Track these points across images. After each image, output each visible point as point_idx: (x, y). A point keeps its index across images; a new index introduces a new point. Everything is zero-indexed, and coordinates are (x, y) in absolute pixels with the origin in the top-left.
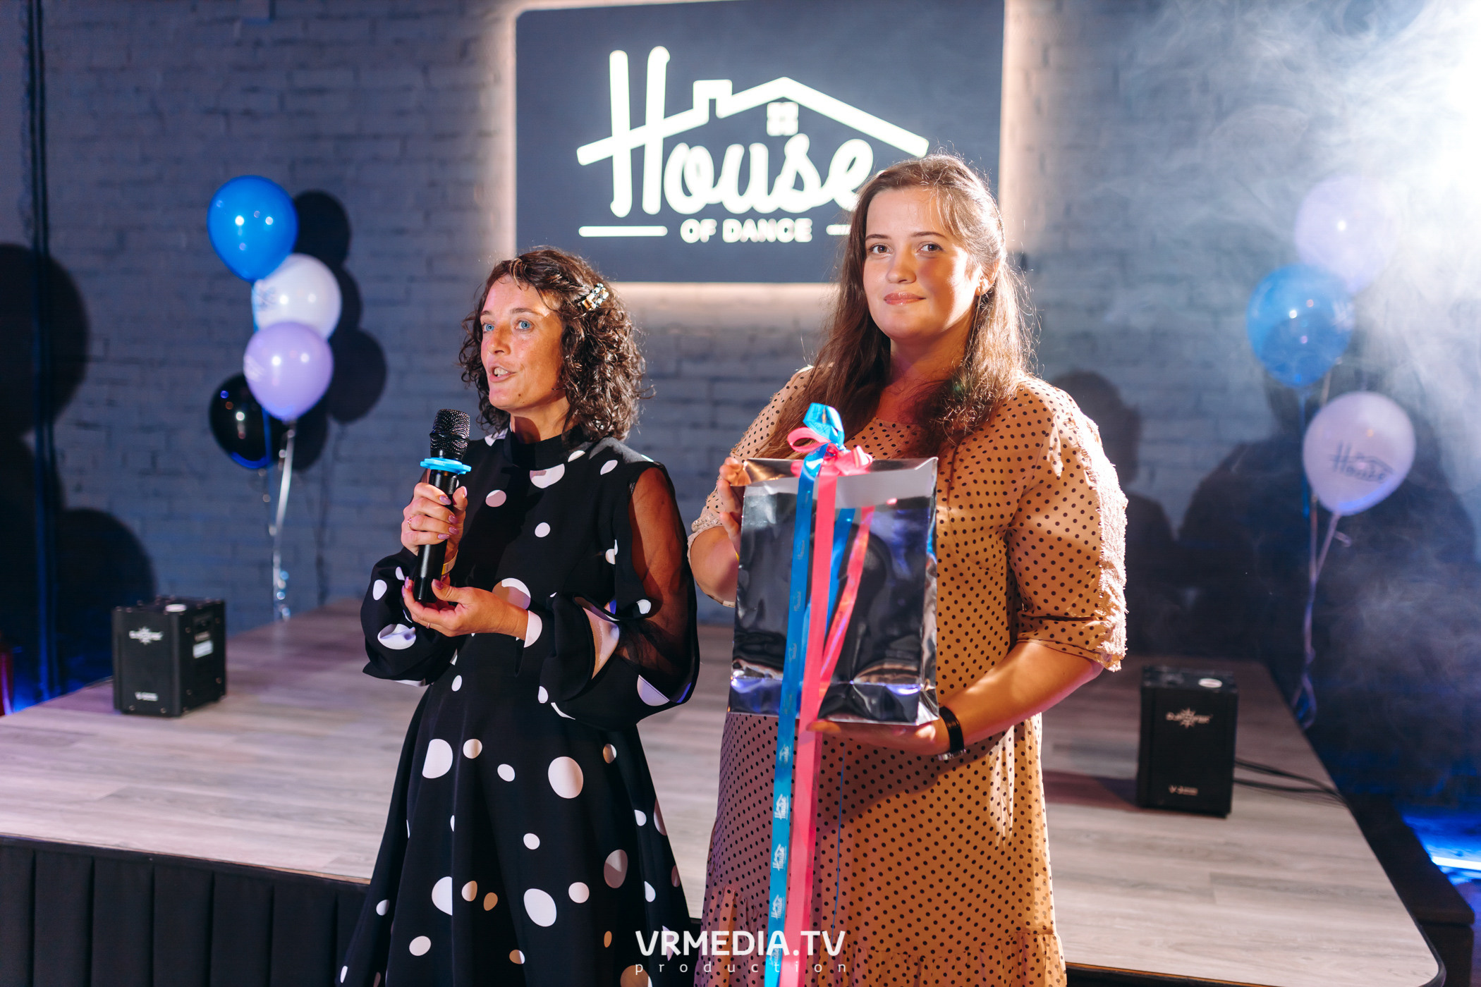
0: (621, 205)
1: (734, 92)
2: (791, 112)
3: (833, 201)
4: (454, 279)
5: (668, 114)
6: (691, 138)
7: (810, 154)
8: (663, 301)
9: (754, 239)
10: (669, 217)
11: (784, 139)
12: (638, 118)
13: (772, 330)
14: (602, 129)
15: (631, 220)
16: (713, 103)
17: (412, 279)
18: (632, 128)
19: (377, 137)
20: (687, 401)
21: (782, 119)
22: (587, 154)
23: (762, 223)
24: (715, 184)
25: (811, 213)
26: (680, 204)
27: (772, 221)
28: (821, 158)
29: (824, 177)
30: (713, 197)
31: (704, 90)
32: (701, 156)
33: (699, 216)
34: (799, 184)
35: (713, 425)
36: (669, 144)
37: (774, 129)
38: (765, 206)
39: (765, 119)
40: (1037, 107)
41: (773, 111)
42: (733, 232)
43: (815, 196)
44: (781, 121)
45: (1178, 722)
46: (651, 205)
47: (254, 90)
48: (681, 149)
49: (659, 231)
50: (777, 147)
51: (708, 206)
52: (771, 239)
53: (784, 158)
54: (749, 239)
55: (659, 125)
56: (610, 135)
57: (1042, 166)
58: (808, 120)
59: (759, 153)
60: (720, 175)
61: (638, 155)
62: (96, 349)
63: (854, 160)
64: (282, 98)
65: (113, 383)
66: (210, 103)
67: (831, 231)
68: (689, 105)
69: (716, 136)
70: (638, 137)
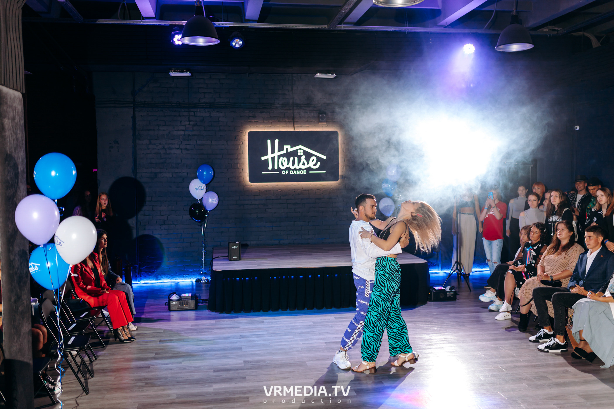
0: (270, 168)
1: (291, 148)
2: (302, 151)
3: (310, 166)
4: (234, 182)
5: (278, 152)
6: (283, 155)
7: (305, 159)
8: (277, 185)
9: (296, 174)
10: (279, 169)
11: (301, 156)
12: (273, 152)
13: (298, 190)
14: (266, 154)
15: (272, 170)
16: (287, 149)
17: (225, 182)
18: (272, 154)
20: (282, 204)
22: (263, 158)
23: (297, 171)
24: (288, 164)
25: (306, 169)
26: (282, 168)
27: (299, 171)
29: (308, 163)
30: (288, 166)
31: (285, 147)
32: (285, 159)
33: (285, 170)
34: (304, 164)
35: (287, 208)
36: (279, 157)
37: (299, 154)
38: (298, 168)
39: (297, 152)
40: (343, 150)
41: (299, 151)
42: (292, 173)
43: (306, 166)
44: (300, 153)
46: (276, 168)
47: (188, 144)
48: (281, 158)
49: (278, 172)
50: (299, 157)
51: (287, 168)
52: (299, 173)
53: (301, 159)
54: (295, 174)
55: (277, 154)
56: (268, 155)
57: (344, 161)
58: (305, 152)
59: (296, 158)
60: (289, 162)
61: (273, 159)
62: (148, 199)
63: (313, 160)
64: (195, 146)
65: (153, 206)
66: (178, 147)
67: (310, 172)
68: (283, 150)
69: (288, 155)
70: (273, 155)
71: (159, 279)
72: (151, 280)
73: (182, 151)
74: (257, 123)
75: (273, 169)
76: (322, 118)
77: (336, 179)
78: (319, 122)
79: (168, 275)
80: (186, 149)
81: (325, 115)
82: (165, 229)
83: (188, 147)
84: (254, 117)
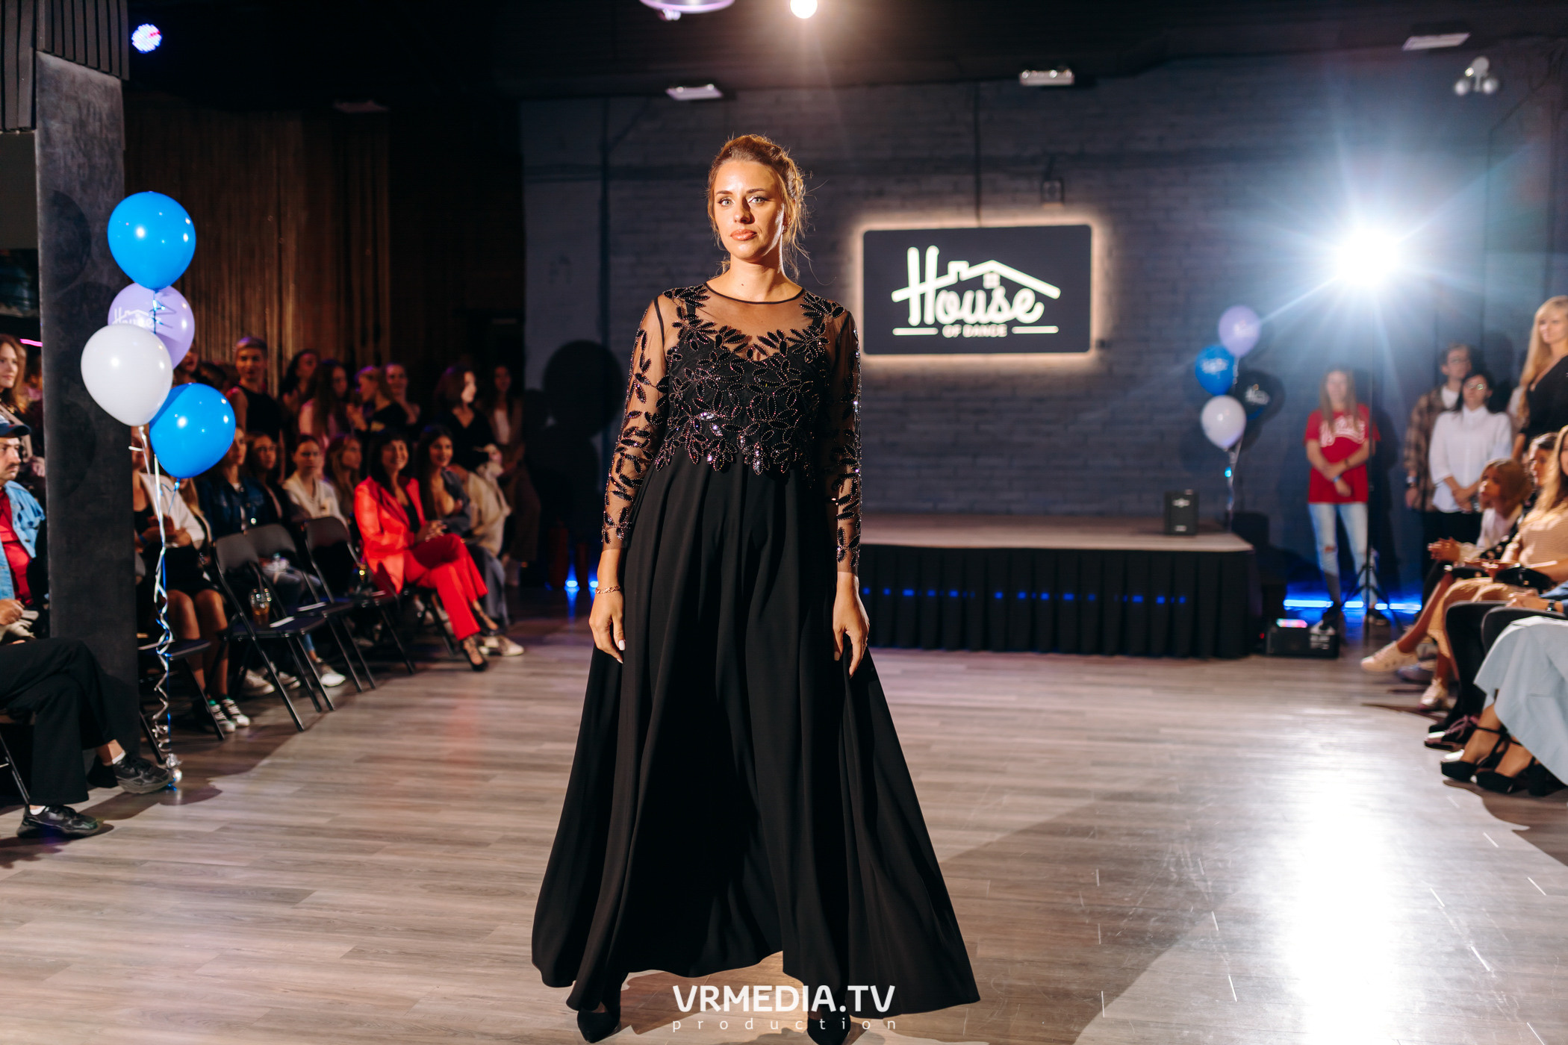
0: (914, 318)
1: (969, 268)
2: (995, 277)
3: (1016, 318)
5: (937, 278)
6: (949, 288)
7: (1005, 296)
8: (933, 364)
9: (979, 335)
10: (938, 325)
11: (993, 290)
12: (922, 279)
13: (986, 376)
14: (904, 283)
15: (920, 326)
16: (958, 273)
18: (920, 284)
20: (946, 410)
21: (992, 280)
23: (982, 327)
24: (960, 310)
25: (1006, 323)
26: (943, 319)
27: (987, 327)
28: (1010, 297)
29: (1011, 304)
30: (960, 318)
31: (954, 267)
32: (953, 296)
33: (953, 324)
34: (1000, 310)
35: (958, 422)
37: (987, 284)
38: (984, 319)
39: (984, 281)
40: (1107, 275)
41: (987, 277)
43: (1007, 315)
44: (991, 282)
45: (1177, 507)
46: (929, 320)
48: (943, 295)
49: (933, 332)
50: (989, 293)
51: (956, 320)
52: (987, 334)
53: (992, 298)
54: (977, 334)
55: (933, 282)
56: (908, 287)
59: (981, 296)
60: (962, 306)
61: (923, 297)
63: (1024, 301)
68: (948, 274)
69: (960, 288)
70: (923, 288)
74: (886, 209)
76: (1052, 191)
77: (1082, 347)
78: (1043, 201)
81: (1057, 185)
84: (880, 194)
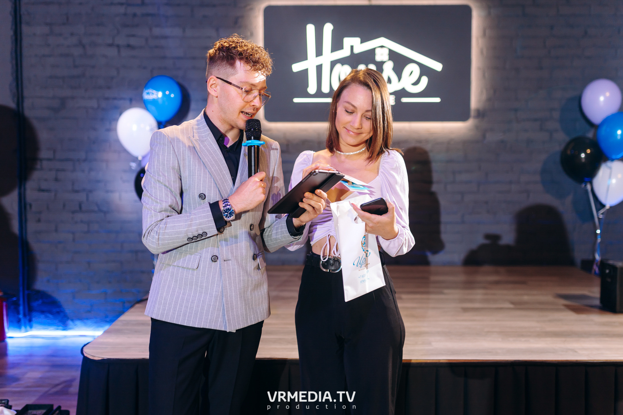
1: (361, 43)
2: (387, 51)
3: (403, 89)
5: (333, 51)
7: (394, 69)
11: (383, 63)
15: (316, 95)
16: (352, 47)
18: (317, 56)
19: (194, 58)
21: (382, 55)
22: (297, 67)
25: (395, 93)
31: (348, 42)
32: (347, 68)
34: (389, 81)
36: (333, 64)
39: (375, 55)
41: (378, 51)
43: (396, 86)
47: (133, 36)
49: (329, 100)
50: (380, 66)
53: (383, 70)
56: (306, 59)
57: (484, 76)
58: (393, 55)
63: (412, 72)
64: (147, 40)
65: (58, 170)
66: (110, 41)
67: (405, 100)
68: (342, 48)
69: (354, 60)
70: (319, 60)
71: (70, 329)
72: (52, 328)
73: (119, 51)
75: (319, 94)
77: (463, 116)
79: (87, 319)
80: (129, 46)
82: (82, 222)
83: (133, 41)
